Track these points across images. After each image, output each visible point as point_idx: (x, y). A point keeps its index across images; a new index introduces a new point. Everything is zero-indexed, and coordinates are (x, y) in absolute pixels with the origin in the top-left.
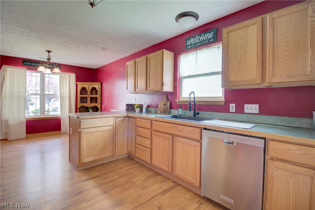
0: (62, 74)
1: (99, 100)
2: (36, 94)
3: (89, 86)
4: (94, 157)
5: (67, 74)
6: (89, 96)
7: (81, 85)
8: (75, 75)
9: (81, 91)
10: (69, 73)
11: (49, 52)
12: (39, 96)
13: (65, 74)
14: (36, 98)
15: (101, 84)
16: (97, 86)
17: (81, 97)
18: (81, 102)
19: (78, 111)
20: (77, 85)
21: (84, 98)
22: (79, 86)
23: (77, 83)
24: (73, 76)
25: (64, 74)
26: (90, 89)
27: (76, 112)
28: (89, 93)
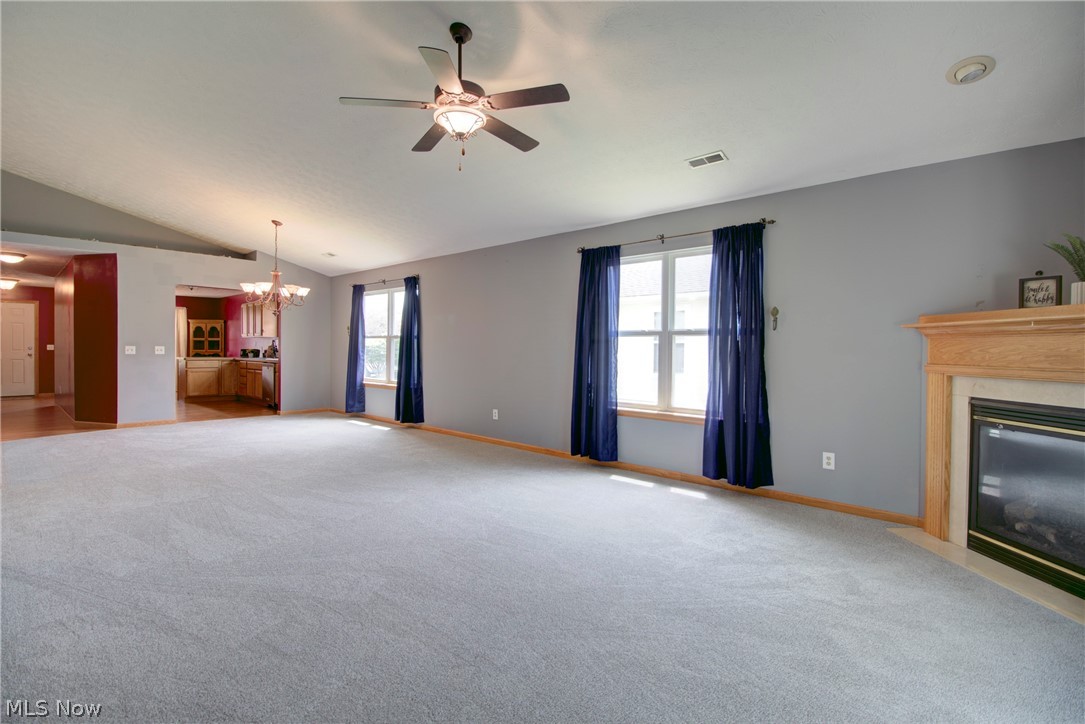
1: (222, 346)
3: (206, 325)
6: (206, 339)
7: (194, 324)
8: (187, 311)
9: (195, 332)
15: (225, 323)
16: (219, 325)
17: (195, 342)
18: (195, 348)
20: (188, 324)
21: (200, 342)
22: (191, 325)
23: (189, 320)
24: (183, 311)
26: (208, 328)
28: (206, 334)
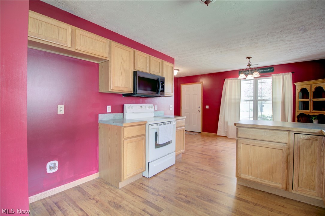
0: (275, 77)
2: (250, 101)
3: (311, 86)
4: (255, 177)
5: (280, 75)
6: (311, 100)
7: (300, 86)
8: (292, 75)
9: (300, 94)
10: (284, 73)
11: (249, 58)
12: (252, 102)
13: (278, 75)
14: (250, 104)
16: (323, 84)
17: (300, 102)
19: (296, 119)
22: (297, 88)
23: (295, 84)
24: (288, 77)
25: (276, 77)
26: (313, 89)
27: (294, 121)
28: (311, 95)
